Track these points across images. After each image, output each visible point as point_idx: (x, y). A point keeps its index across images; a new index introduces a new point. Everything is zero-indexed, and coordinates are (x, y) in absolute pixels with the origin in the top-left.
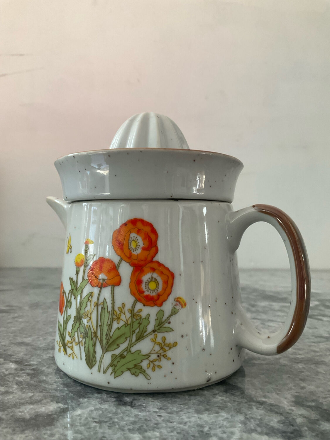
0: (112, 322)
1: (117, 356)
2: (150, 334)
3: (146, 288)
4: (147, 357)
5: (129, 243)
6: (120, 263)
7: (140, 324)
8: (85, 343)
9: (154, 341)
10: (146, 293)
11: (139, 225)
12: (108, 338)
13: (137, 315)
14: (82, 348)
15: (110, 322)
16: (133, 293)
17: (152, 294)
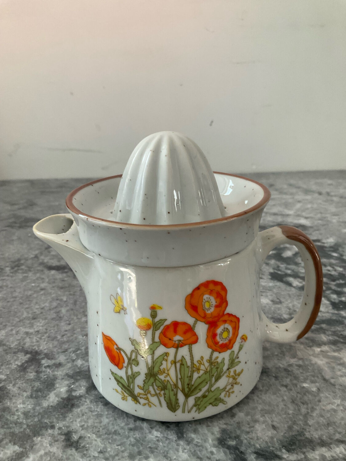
0: (193, 374)
1: (199, 397)
2: (225, 372)
3: (220, 339)
4: (224, 390)
5: (203, 305)
6: (195, 323)
7: (217, 368)
8: (165, 394)
9: (228, 377)
10: (221, 343)
11: (211, 286)
12: (189, 386)
13: (215, 362)
14: (162, 399)
15: (191, 374)
16: (209, 346)
17: (225, 342)
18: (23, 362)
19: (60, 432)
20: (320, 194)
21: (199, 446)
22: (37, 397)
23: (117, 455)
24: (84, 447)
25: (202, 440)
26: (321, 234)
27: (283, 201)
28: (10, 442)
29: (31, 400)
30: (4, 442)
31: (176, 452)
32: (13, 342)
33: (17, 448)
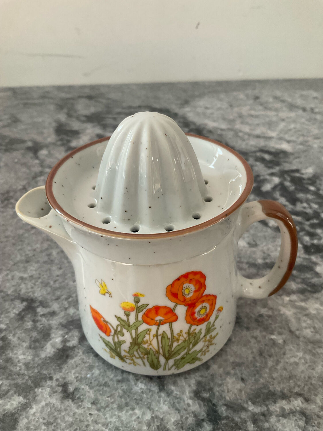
0: (173, 343)
1: (178, 359)
2: (202, 339)
3: (198, 315)
4: (200, 351)
5: (183, 292)
7: (195, 337)
8: (148, 358)
9: (205, 341)
10: (199, 318)
11: (191, 276)
12: (170, 352)
13: (193, 333)
14: (146, 361)
15: (171, 343)
16: (188, 322)
17: (202, 317)
18: (21, 310)
19: (57, 383)
20: (304, 110)
21: (178, 398)
22: (35, 348)
23: (107, 406)
24: (79, 398)
25: (180, 392)
26: (301, 163)
27: (267, 119)
28: (15, 393)
29: (30, 351)
30: (10, 393)
31: (158, 404)
32: (9, 288)
33: (21, 399)
